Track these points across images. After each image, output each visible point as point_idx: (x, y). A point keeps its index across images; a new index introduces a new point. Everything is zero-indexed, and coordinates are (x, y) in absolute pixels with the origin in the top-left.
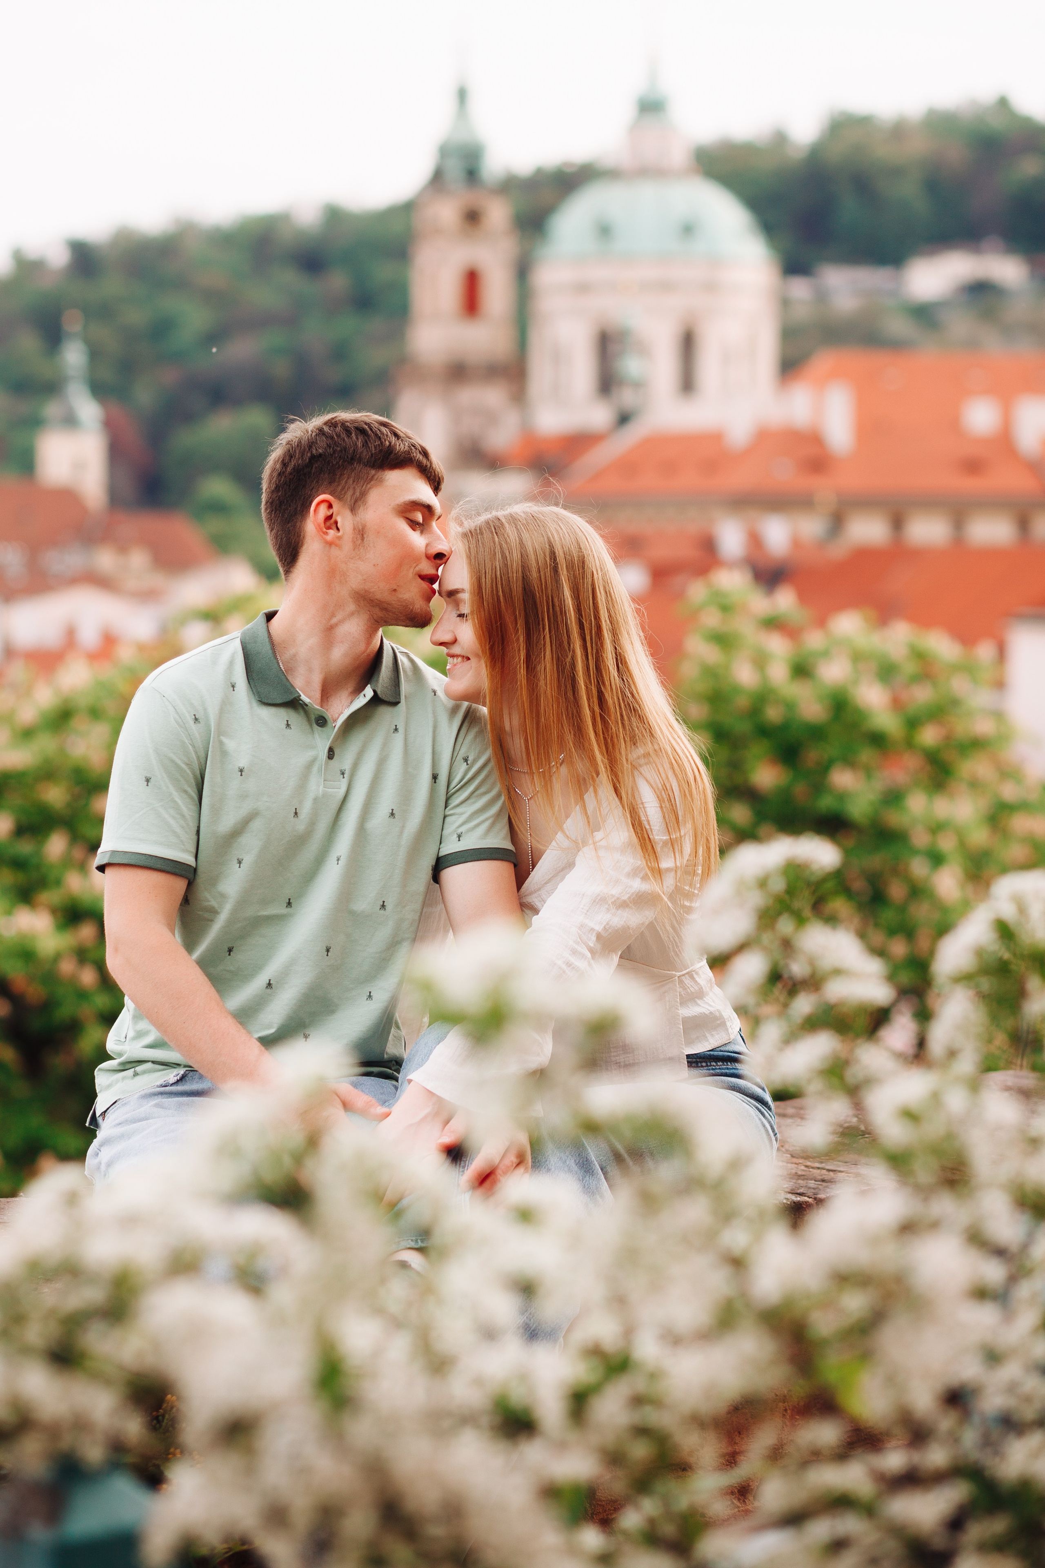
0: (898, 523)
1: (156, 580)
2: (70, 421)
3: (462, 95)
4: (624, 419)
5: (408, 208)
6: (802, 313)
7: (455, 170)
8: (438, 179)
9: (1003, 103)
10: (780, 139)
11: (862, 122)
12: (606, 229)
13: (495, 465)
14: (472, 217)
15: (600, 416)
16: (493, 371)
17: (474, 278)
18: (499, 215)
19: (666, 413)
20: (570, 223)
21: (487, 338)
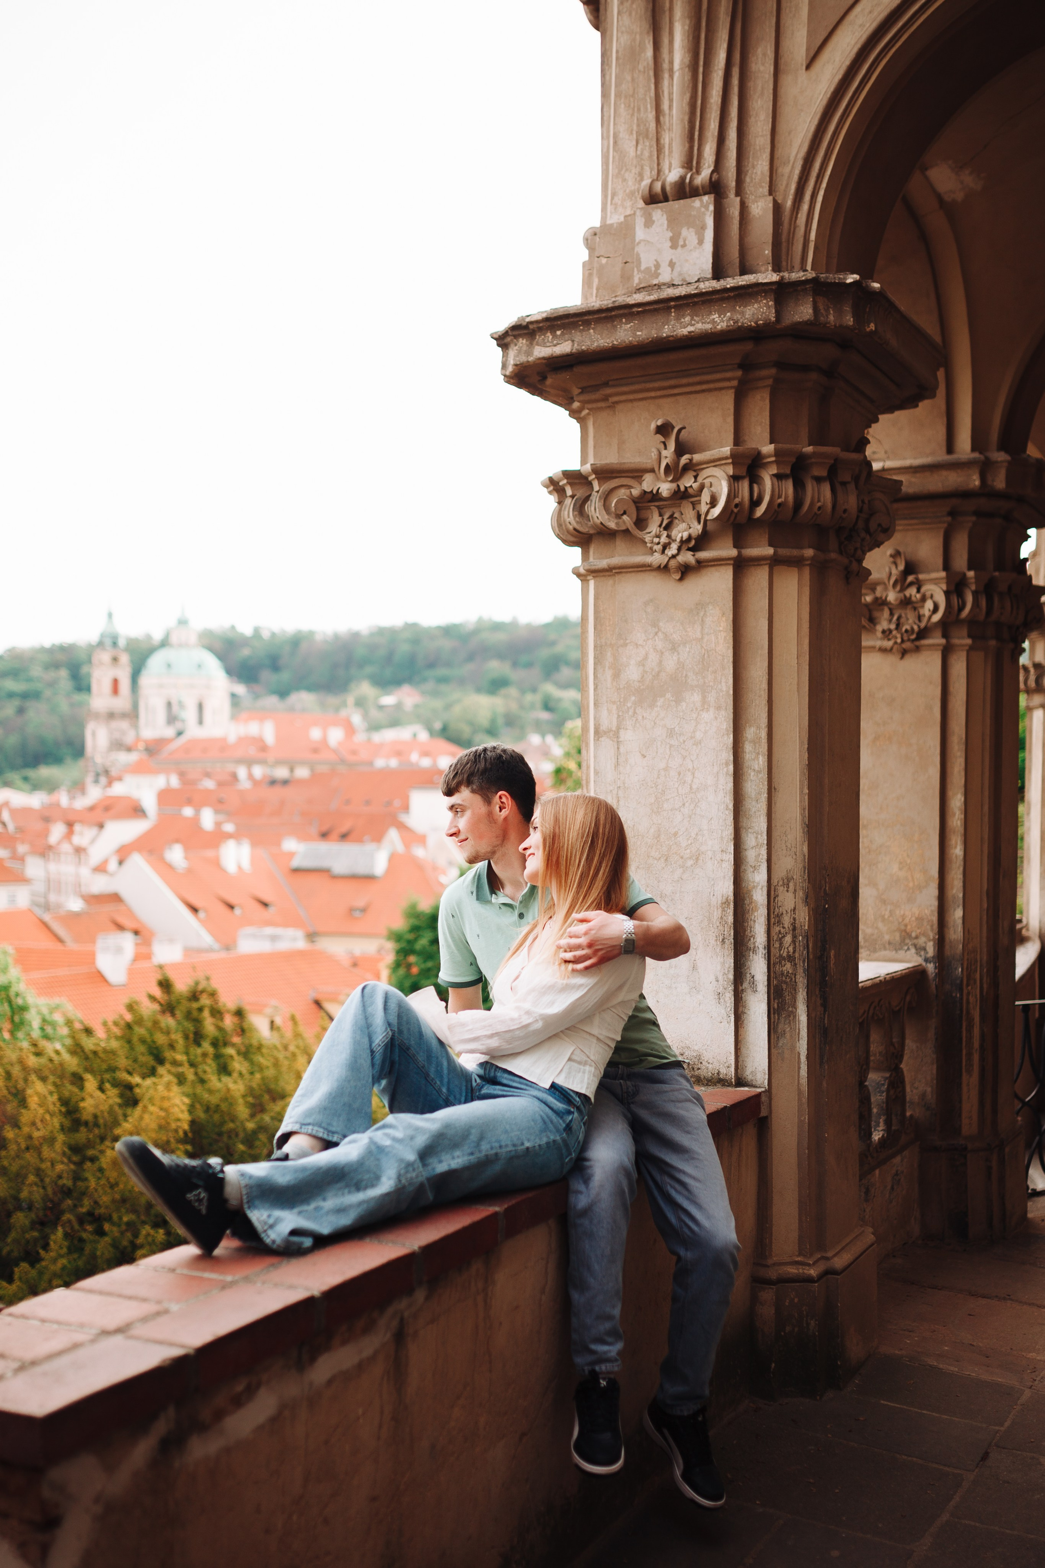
0: (292, 770)
3: (110, 615)
4: (180, 734)
7: (108, 642)
8: (100, 643)
12: (169, 666)
13: (129, 749)
14: (115, 660)
15: (170, 732)
16: (124, 716)
17: (116, 682)
18: (125, 659)
19: (193, 731)
20: (155, 662)
21: (122, 702)
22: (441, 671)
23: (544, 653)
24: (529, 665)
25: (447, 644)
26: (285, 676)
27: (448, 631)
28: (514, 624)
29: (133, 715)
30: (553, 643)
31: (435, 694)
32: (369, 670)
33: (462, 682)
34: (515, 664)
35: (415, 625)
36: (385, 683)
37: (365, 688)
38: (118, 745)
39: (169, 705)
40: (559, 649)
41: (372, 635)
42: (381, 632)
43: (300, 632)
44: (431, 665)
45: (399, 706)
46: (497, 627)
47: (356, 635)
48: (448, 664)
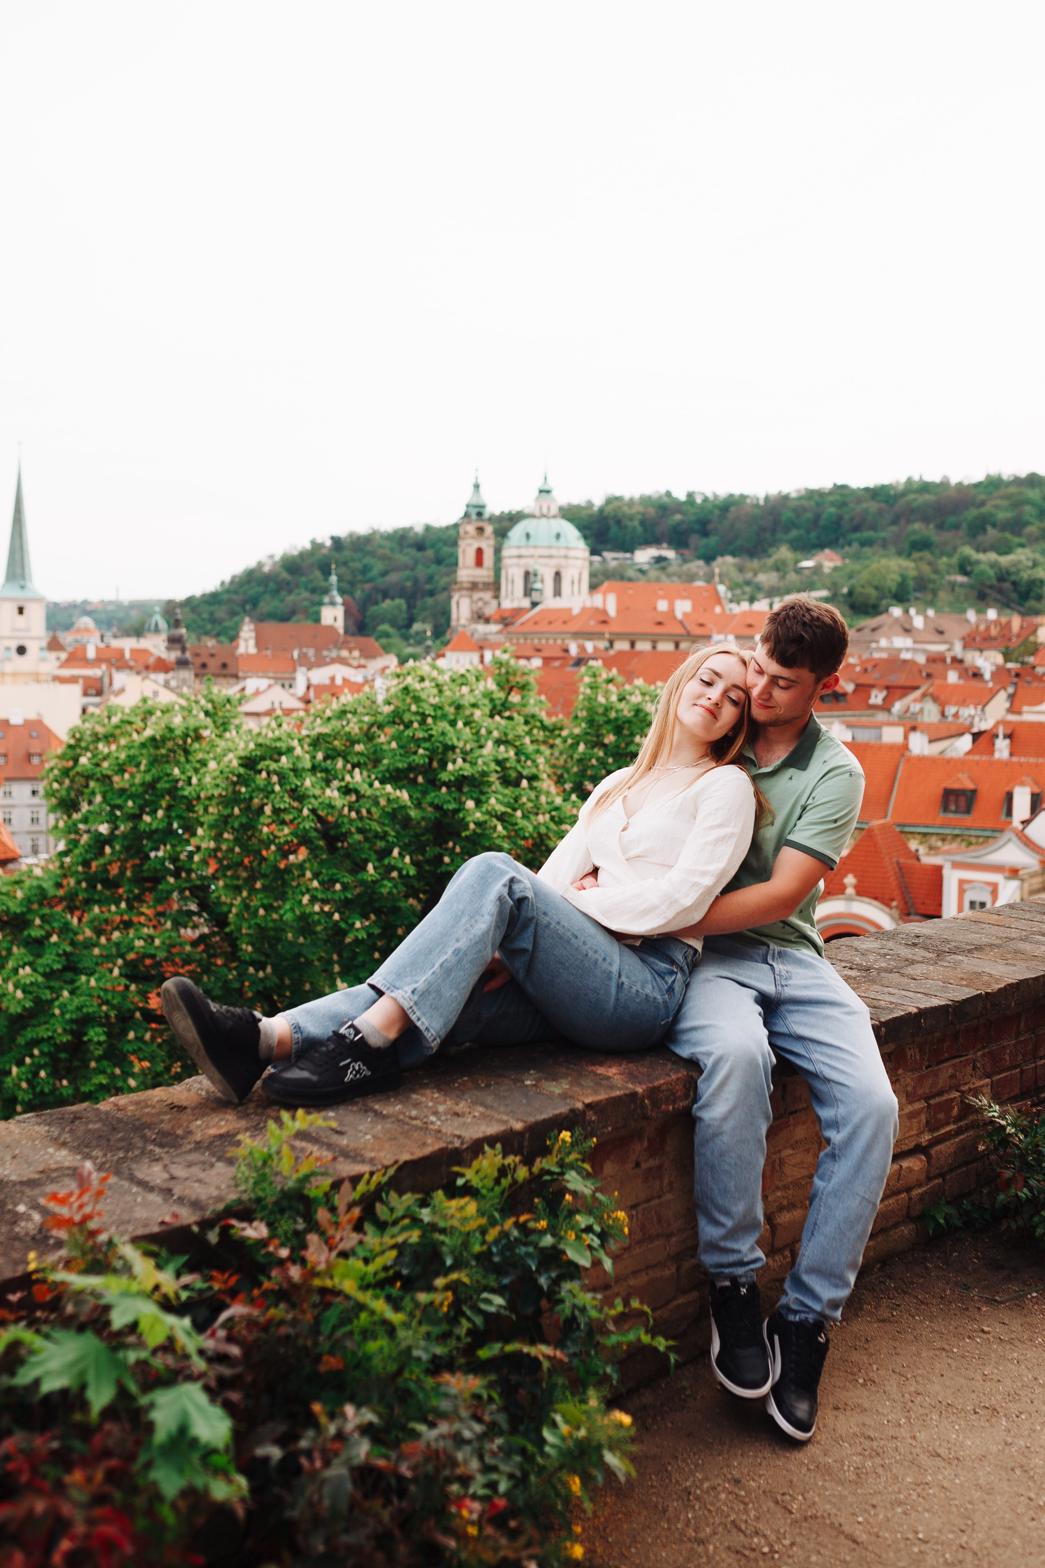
0: (633, 645)
1: (363, 662)
2: (333, 603)
3: (477, 486)
4: (534, 604)
5: (456, 526)
6: (597, 566)
7: (473, 512)
8: (467, 515)
9: (668, 494)
10: (590, 504)
11: (618, 499)
12: (528, 536)
13: (487, 621)
14: (481, 530)
15: (526, 603)
16: (486, 586)
17: (479, 552)
18: (489, 529)
19: (549, 602)
20: (516, 533)
21: (484, 574)
22: (867, 534)
23: (971, 514)
24: (957, 527)
25: (872, 506)
26: (713, 540)
27: (876, 493)
28: (944, 484)
29: (495, 587)
30: (982, 504)
31: (857, 557)
32: (794, 533)
33: (884, 544)
34: (940, 527)
35: (844, 487)
36: (806, 547)
37: (784, 553)
38: (480, 617)
39: (527, 574)
40: (986, 509)
41: (800, 498)
42: (811, 494)
43: (731, 496)
44: (856, 529)
45: (817, 570)
46: (925, 487)
47: (786, 498)
48: (874, 527)
